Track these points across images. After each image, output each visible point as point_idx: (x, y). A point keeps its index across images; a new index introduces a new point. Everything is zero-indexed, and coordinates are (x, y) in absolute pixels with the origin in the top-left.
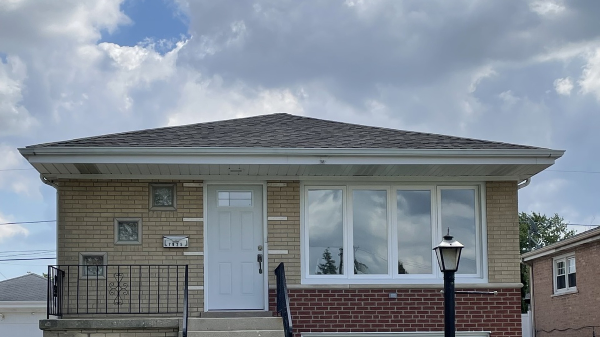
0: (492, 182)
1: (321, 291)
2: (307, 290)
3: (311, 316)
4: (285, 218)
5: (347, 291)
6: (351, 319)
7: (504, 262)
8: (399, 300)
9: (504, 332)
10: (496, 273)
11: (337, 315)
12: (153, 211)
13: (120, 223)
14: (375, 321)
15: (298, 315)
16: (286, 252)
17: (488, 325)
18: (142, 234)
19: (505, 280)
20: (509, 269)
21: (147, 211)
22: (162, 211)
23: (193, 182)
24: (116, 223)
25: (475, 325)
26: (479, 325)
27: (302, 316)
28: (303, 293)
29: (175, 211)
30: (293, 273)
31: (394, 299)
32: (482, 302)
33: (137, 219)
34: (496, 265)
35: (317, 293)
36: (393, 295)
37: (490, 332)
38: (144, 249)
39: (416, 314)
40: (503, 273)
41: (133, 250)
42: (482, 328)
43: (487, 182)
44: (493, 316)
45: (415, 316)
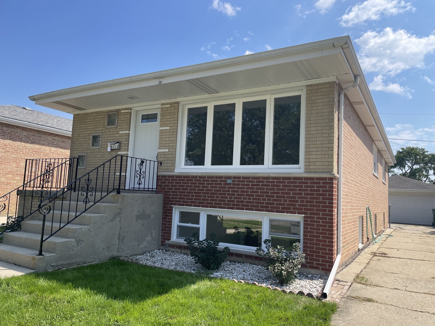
1: (185, 177)
2: (177, 177)
4: (168, 128)
6: (201, 198)
7: (319, 154)
8: (233, 184)
10: (312, 164)
11: (193, 194)
12: (107, 128)
13: (93, 137)
14: (216, 200)
15: (171, 193)
16: (167, 150)
17: (302, 209)
18: (102, 142)
19: (318, 170)
20: (324, 160)
21: (104, 129)
22: (111, 128)
23: (126, 109)
24: (91, 137)
25: (290, 209)
26: (294, 209)
27: (173, 194)
28: (175, 178)
29: (116, 127)
30: (170, 165)
31: (229, 184)
33: (99, 134)
34: (311, 157)
35: (182, 178)
36: (229, 181)
37: (303, 215)
38: (102, 151)
40: (317, 164)
41: (97, 152)
42: (297, 211)
43: (308, 86)
44: (307, 202)
45: (244, 198)
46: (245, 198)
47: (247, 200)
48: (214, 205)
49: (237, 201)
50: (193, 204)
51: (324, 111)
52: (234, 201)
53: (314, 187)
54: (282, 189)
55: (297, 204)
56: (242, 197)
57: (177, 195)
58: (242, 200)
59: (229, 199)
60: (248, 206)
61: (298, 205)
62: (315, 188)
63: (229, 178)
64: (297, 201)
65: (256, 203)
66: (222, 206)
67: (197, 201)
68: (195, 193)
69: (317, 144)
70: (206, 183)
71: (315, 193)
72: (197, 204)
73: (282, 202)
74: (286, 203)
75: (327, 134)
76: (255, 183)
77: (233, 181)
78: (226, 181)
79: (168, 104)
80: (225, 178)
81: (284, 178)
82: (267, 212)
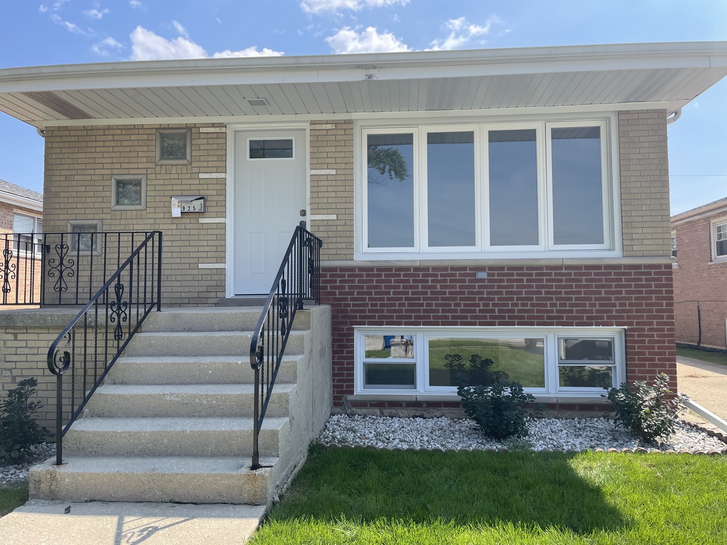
0: (627, 112)
1: (380, 269)
2: (362, 269)
3: (368, 304)
4: (333, 172)
5: (416, 269)
6: (422, 308)
7: (647, 226)
8: (489, 281)
9: (647, 328)
10: (635, 242)
11: (404, 301)
12: (162, 165)
13: (118, 183)
14: (456, 311)
15: (349, 302)
16: (334, 217)
17: (622, 317)
18: (147, 196)
19: (648, 252)
20: (655, 236)
21: (152, 165)
22: (172, 165)
23: (213, 125)
24: (113, 182)
25: (602, 318)
26: (609, 317)
27: (355, 303)
28: (357, 272)
29: (188, 165)
30: (344, 246)
31: (483, 280)
32: (614, 284)
33: (139, 177)
34: (635, 231)
35: (375, 272)
36: (482, 275)
37: (626, 327)
38: (149, 216)
39: (515, 301)
40: (645, 242)
41: (134, 217)
42: (614, 321)
43: (619, 113)
44: (630, 305)
45: (513, 305)
46: (517, 305)
47: (520, 308)
48: (450, 320)
49: (500, 311)
50: (403, 321)
51: (652, 156)
52: (493, 311)
53: (641, 280)
54: (585, 286)
55: (614, 309)
56: (510, 303)
57: (367, 305)
58: (510, 308)
59: (482, 308)
60: (523, 317)
61: (616, 310)
62: (644, 282)
63: (481, 269)
64: (614, 305)
65: (538, 311)
66: (469, 320)
67: (413, 315)
68: (407, 299)
69: (642, 210)
70: (430, 279)
71: (644, 290)
72: (413, 320)
73: (588, 308)
74: (594, 309)
75: (659, 194)
76: (534, 277)
77: (489, 275)
78: (474, 275)
79: (327, 123)
80: (470, 269)
81: (588, 267)
82: (560, 327)
